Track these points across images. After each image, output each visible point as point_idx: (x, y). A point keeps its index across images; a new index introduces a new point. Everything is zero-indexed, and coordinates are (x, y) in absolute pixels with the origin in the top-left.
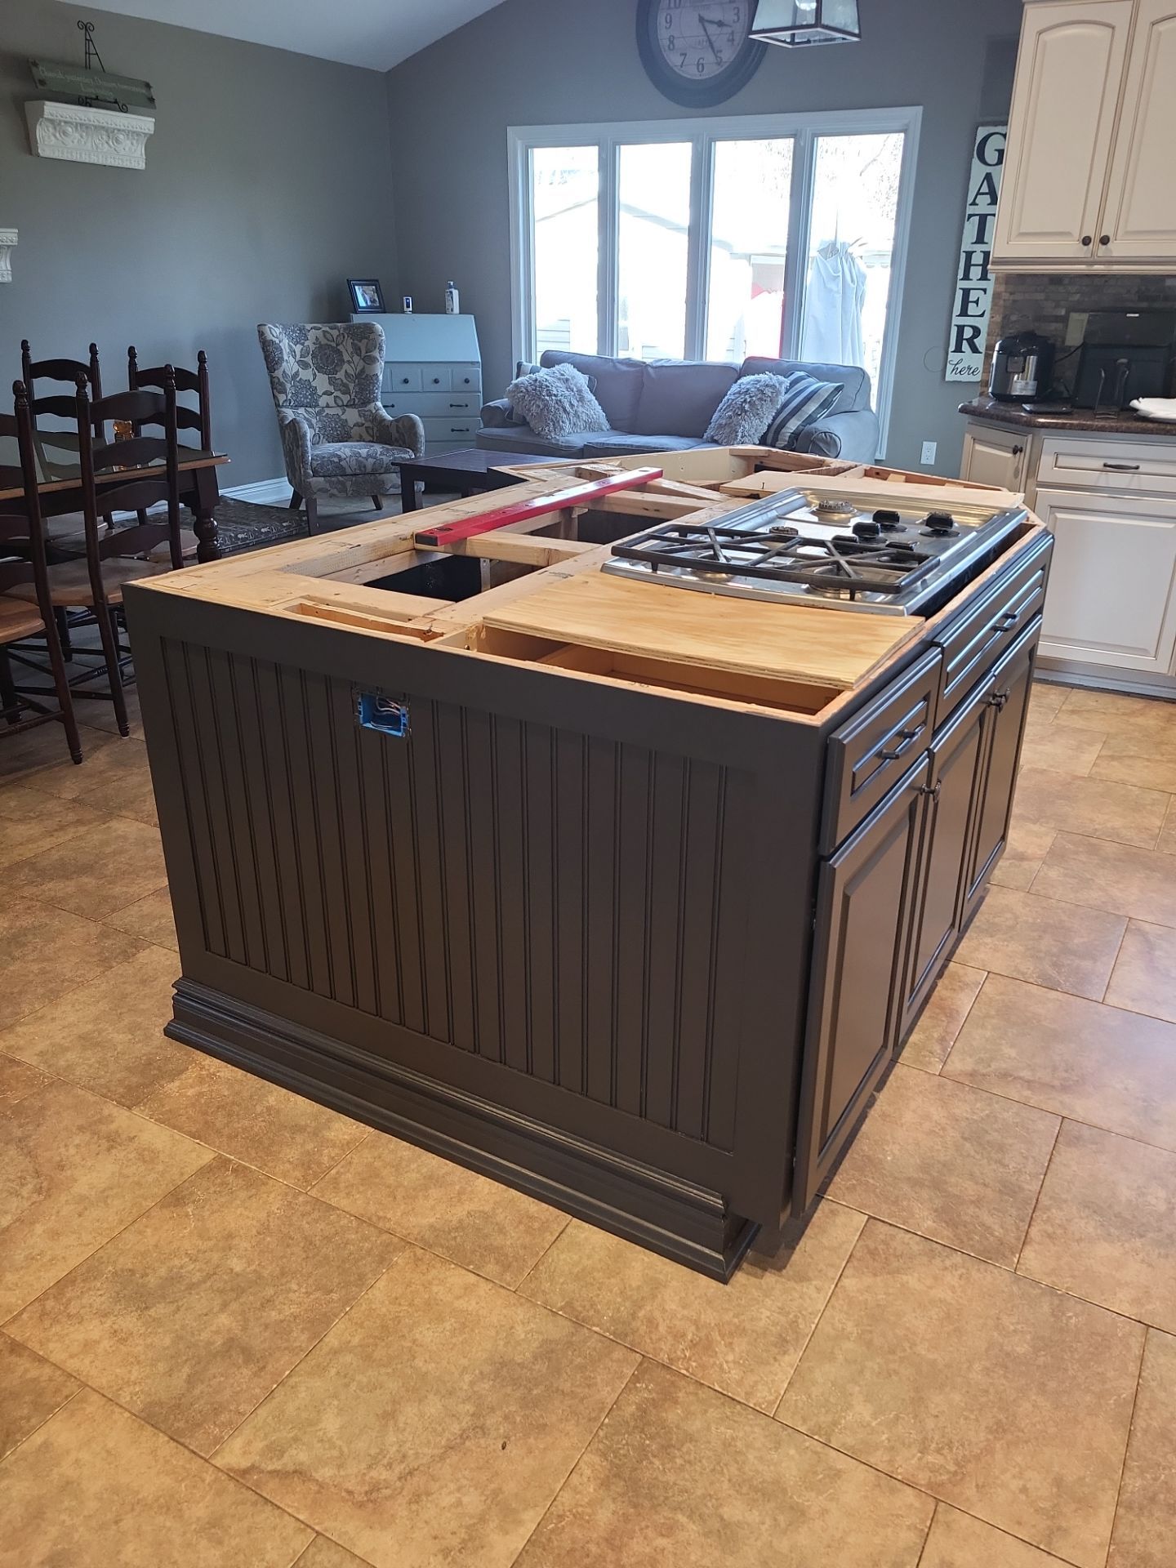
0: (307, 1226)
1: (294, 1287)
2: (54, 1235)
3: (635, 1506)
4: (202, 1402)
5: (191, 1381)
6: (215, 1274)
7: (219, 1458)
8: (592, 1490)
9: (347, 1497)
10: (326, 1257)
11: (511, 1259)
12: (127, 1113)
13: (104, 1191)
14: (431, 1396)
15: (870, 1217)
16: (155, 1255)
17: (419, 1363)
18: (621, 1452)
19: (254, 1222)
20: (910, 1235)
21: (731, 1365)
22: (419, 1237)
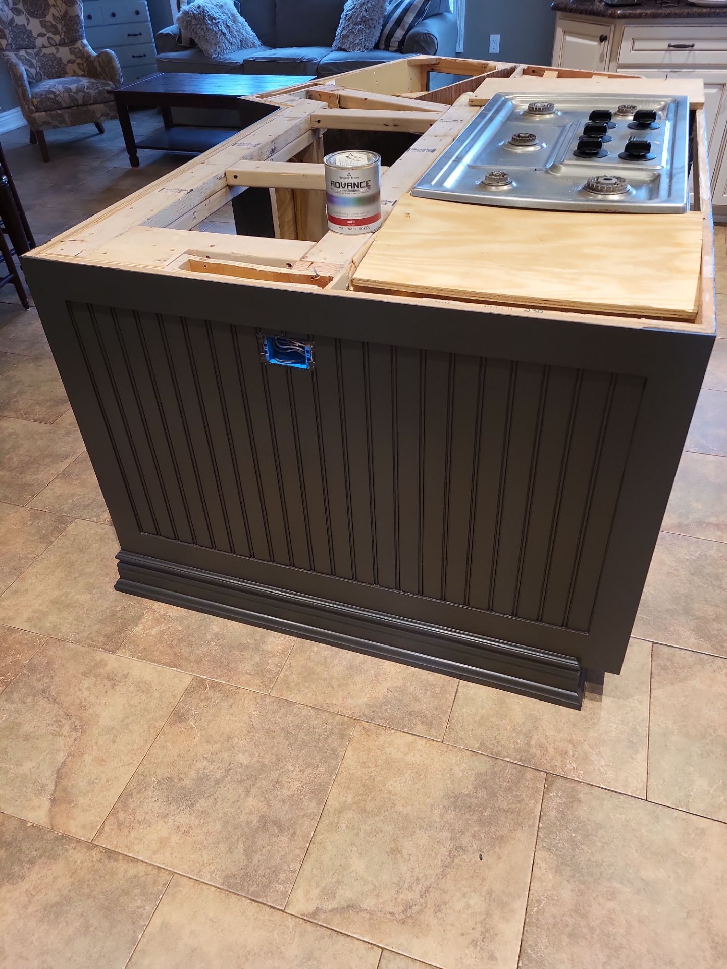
0: (280, 720)
1: (292, 768)
2: (101, 761)
3: (583, 883)
4: (262, 868)
5: (248, 853)
6: (230, 769)
7: (291, 907)
8: (551, 877)
9: (391, 918)
10: (303, 741)
11: (430, 719)
12: (114, 656)
13: (122, 721)
14: (417, 831)
15: (653, 643)
16: (181, 763)
17: (399, 807)
18: (559, 845)
19: (242, 724)
20: (683, 651)
21: (606, 768)
22: (362, 714)
